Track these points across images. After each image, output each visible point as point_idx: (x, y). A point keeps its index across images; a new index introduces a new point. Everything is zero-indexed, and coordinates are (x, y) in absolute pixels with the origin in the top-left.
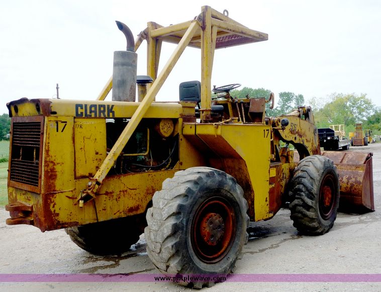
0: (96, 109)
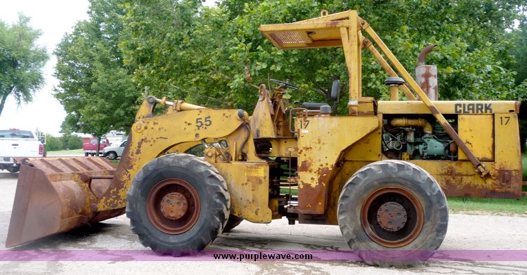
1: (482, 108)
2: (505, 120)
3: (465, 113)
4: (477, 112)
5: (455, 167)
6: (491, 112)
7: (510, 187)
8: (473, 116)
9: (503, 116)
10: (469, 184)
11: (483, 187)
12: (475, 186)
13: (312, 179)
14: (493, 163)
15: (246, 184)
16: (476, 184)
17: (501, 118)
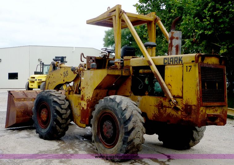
1: (177, 60)
2: (189, 68)
3: (169, 64)
4: (175, 63)
5: (163, 101)
6: (182, 63)
7: (190, 118)
8: (173, 66)
9: (188, 65)
10: (169, 114)
11: (177, 116)
12: (173, 115)
13: (85, 105)
14: (182, 99)
15: (78, 106)
16: (173, 114)
17: (187, 67)
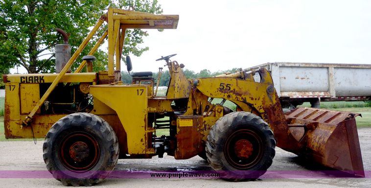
0: (32, 78)
